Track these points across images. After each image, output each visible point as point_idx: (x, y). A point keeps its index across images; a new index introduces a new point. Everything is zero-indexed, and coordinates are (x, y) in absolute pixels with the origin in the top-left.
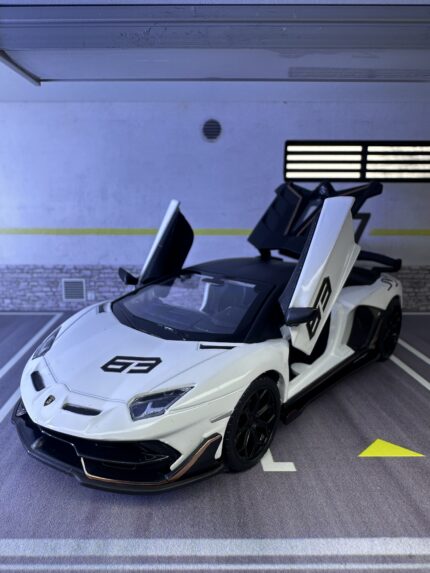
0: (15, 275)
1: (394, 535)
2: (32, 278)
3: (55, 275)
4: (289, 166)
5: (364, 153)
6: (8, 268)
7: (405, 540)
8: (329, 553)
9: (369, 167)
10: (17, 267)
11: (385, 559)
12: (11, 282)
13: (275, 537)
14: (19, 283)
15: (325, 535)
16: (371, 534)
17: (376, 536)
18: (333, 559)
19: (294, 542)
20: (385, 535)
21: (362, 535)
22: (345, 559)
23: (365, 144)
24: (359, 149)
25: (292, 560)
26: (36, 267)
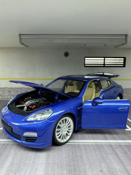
0: (17, 90)
1: (99, 140)
2: (22, 91)
3: (27, 90)
4: (86, 63)
5: (104, 60)
6: (15, 88)
7: (101, 140)
8: (86, 142)
9: (105, 63)
10: (18, 88)
11: (96, 143)
12: (16, 92)
13: (76, 140)
14: (18, 92)
15: (86, 139)
16: (95, 139)
17: (96, 140)
18: (86, 143)
19: (79, 140)
20: (97, 140)
21: (93, 140)
22: (89, 143)
23: (105, 58)
24: (103, 59)
25: (79, 143)
26: (23, 88)
